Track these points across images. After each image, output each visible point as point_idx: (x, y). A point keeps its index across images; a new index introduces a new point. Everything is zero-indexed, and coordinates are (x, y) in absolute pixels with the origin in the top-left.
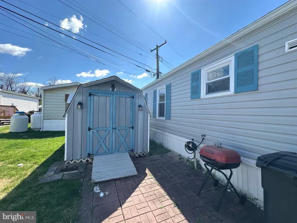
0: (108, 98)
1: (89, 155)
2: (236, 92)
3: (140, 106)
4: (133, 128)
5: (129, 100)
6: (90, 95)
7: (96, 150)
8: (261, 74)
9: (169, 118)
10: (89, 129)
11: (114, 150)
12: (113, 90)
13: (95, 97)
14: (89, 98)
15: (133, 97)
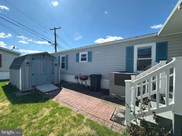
0: (41, 61)
1: (33, 86)
2: (88, 61)
3: (56, 64)
4: (53, 73)
5: (51, 62)
6: (33, 59)
7: (36, 84)
8: (92, 58)
9: (67, 69)
10: (33, 75)
11: (45, 83)
12: (44, 57)
13: (35, 60)
14: (32, 60)
15: (53, 61)
